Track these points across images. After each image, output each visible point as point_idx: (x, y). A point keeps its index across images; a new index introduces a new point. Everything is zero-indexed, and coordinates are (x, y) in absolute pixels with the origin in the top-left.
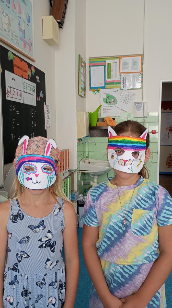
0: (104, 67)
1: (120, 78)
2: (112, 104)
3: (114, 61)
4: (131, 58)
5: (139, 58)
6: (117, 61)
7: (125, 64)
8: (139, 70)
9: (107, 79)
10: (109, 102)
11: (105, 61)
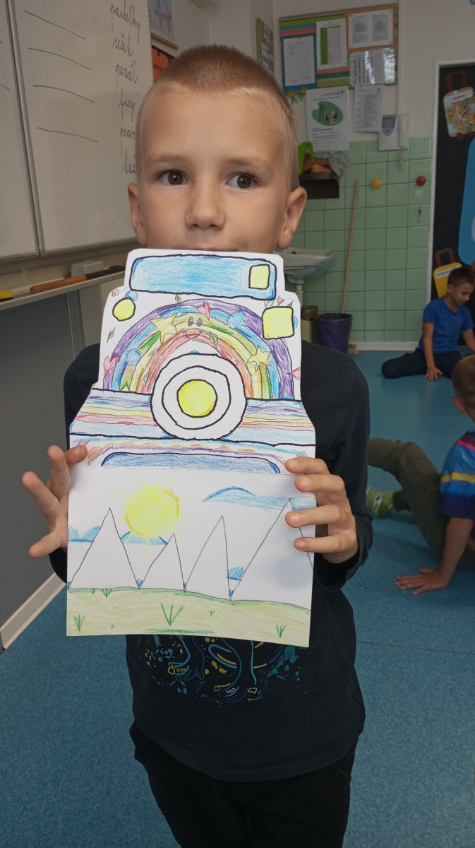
0: (312, 37)
1: (348, 63)
2: (331, 123)
3: (334, 22)
4: (371, 14)
5: (389, 13)
6: (341, 22)
7: (360, 28)
8: (390, 40)
9: (321, 67)
10: (325, 119)
11: (315, 25)
